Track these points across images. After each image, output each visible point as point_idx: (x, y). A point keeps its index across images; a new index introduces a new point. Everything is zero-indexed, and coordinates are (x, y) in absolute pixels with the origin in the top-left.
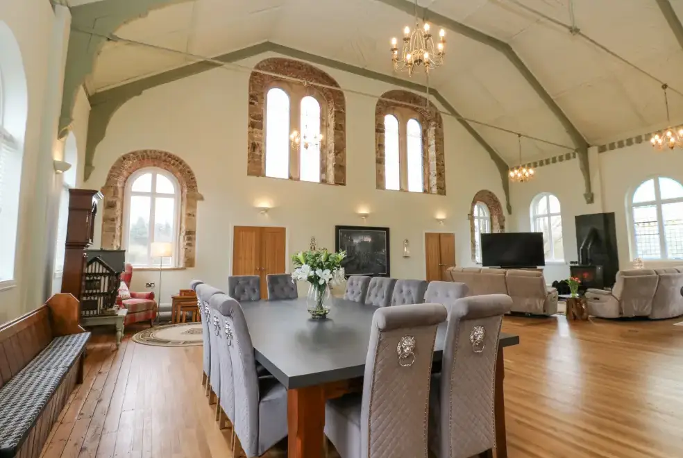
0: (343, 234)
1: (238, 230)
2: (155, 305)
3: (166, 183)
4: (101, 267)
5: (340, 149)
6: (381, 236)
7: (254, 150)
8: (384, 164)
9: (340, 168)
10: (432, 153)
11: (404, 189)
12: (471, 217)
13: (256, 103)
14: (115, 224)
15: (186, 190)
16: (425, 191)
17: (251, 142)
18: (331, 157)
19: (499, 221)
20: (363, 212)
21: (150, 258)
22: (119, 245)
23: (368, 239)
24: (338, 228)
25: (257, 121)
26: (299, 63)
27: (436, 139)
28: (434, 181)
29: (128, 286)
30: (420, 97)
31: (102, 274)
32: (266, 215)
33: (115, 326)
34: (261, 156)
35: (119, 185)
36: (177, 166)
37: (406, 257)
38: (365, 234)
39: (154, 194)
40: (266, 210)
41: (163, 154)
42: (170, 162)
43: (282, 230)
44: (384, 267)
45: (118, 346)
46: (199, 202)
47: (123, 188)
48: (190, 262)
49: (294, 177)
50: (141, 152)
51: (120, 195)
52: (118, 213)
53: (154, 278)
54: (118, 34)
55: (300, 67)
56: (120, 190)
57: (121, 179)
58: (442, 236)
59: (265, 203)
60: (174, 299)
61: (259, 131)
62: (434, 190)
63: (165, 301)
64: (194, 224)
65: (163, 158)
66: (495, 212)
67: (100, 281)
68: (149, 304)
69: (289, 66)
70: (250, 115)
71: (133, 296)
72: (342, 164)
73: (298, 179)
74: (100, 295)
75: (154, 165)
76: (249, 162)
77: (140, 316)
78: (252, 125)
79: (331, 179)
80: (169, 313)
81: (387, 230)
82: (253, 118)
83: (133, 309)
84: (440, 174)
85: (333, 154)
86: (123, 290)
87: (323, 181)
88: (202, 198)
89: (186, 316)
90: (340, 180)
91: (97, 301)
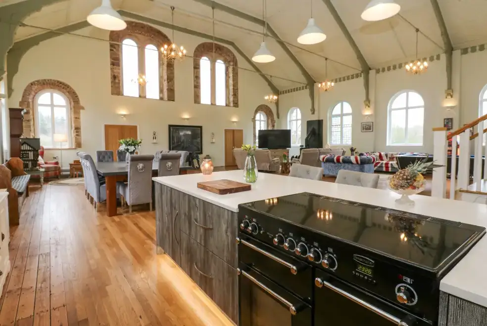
0: (173, 129)
1: (107, 127)
2: (60, 168)
3: (60, 99)
4: (28, 147)
5: (170, 79)
6: (197, 131)
7: (115, 80)
8: (200, 89)
9: (171, 91)
10: (231, 82)
11: (213, 104)
12: (254, 120)
13: (114, 50)
14: (30, 123)
15: (73, 103)
16: (227, 105)
17: (113, 74)
18: (165, 84)
19: (272, 122)
20: (186, 117)
21: (54, 142)
22: (33, 135)
23: (189, 133)
24: (170, 126)
25: (116, 61)
26: (142, 24)
27: (233, 73)
28: (231, 99)
29: (42, 158)
30: (223, 47)
31: (29, 150)
32: (125, 119)
33: (39, 176)
34: (119, 83)
35: (30, 100)
36: (66, 89)
37: (212, 143)
38: (187, 130)
39: (52, 106)
40: (125, 115)
41: (56, 82)
42: (61, 86)
43: (135, 127)
44: (199, 149)
45: (41, 185)
46: (81, 111)
47: (33, 102)
48: (79, 145)
49: (142, 96)
50: (42, 80)
51: (31, 106)
52: (32, 117)
53: (57, 154)
54: (25, 22)
55: (143, 26)
56: (31, 103)
57: (31, 96)
58: (235, 131)
59: (123, 112)
60: (71, 165)
61: (118, 67)
62: (232, 104)
63: (65, 167)
64: (80, 123)
65: (57, 84)
66: (269, 117)
67: (28, 154)
68: (55, 167)
69: (135, 26)
70: (111, 57)
71: (46, 163)
72: (172, 88)
73: (145, 97)
74: (29, 160)
75: (51, 88)
76: (112, 86)
77: (51, 173)
78: (113, 64)
79: (166, 97)
80: (69, 173)
81: (201, 127)
82: (113, 59)
83: (47, 169)
84: (235, 95)
85: (166, 82)
86: (41, 160)
87: (161, 99)
88: (83, 108)
89: (79, 174)
90: (171, 98)
91: (28, 164)
